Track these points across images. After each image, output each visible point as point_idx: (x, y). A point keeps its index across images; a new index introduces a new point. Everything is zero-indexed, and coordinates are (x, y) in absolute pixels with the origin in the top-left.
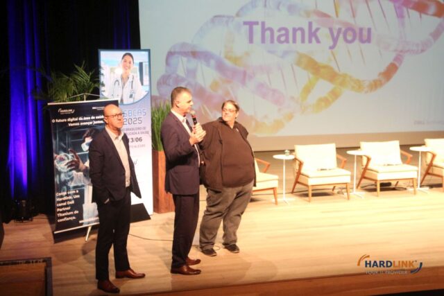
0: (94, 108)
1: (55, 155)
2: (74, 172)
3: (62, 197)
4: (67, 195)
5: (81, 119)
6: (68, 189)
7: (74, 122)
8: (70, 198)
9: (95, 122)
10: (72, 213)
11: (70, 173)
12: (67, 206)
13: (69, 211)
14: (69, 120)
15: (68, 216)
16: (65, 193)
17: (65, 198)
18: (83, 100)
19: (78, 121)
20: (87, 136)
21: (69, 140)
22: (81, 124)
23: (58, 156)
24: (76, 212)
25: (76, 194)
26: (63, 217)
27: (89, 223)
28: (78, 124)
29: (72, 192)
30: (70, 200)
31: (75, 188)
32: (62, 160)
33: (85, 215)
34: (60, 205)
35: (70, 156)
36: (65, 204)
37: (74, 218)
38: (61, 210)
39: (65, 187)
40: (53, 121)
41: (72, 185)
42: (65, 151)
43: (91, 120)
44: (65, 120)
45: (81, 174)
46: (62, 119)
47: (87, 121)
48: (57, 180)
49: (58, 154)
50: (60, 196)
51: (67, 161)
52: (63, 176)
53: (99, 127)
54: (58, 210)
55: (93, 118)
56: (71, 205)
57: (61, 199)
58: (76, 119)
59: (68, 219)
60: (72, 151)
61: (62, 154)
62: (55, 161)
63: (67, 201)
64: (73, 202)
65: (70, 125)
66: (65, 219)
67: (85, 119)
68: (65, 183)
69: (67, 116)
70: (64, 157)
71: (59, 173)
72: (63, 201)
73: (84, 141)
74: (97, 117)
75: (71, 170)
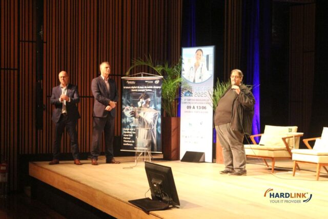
0: (146, 82)
1: (124, 107)
2: (133, 118)
3: (126, 131)
4: (129, 131)
5: (138, 87)
6: (130, 127)
7: (135, 89)
8: (131, 132)
9: (147, 90)
10: (131, 141)
11: (132, 118)
12: (129, 137)
13: (129, 140)
14: (132, 87)
15: (129, 143)
16: (128, 129)
17: (128, 132)
18: (141, 76)
19: (137, 89)
20: (141, 98)
21: (131, 99)
22: (139, 90)
23: (126, 108)
24: (133, 142)
25: (134, 131)
26: (126, 143)
27: (140, 150)
28: (136, 90)
29: (132, 129)
30: (130, 134)
31: (134, 127)
32: (128, 110)
33: (138, 145)
34: (125, 135)
35: (132, 108)
36: (127, 135)
37: (132, 145)
38: (125, 138)
39: (128, 126)
40: (124, 87)
41: (132, 125)
42: (129, 105)
43: (144, 89)
44: (130, 87)
45: (137, 119)
46: (128, 86)
47: (142, 89)
48: (124, 121)
49: (126, 106)
50: (125, 130)
51: (130, 111)
52: (128, 119)
53: (149, 93)
54: (124, 138)
55: (145, 87)
56: (130, 137)
57: (125, 132)
58: (136, 87)
59: (129, 145)
60: (132, 106)
61: (128, 107)
62: (124, 111)
63: (129, 134)
64: (132, 135)
65: (132, 90)
66: (127, 144)
67: (141, 87)
68: (128, 123)
69: (131, 85)
70: (129, 109)
71: (126, 117)
72: (127, 134)
73: (139, 100)
74: (148, 87)
75: (132, 117)
